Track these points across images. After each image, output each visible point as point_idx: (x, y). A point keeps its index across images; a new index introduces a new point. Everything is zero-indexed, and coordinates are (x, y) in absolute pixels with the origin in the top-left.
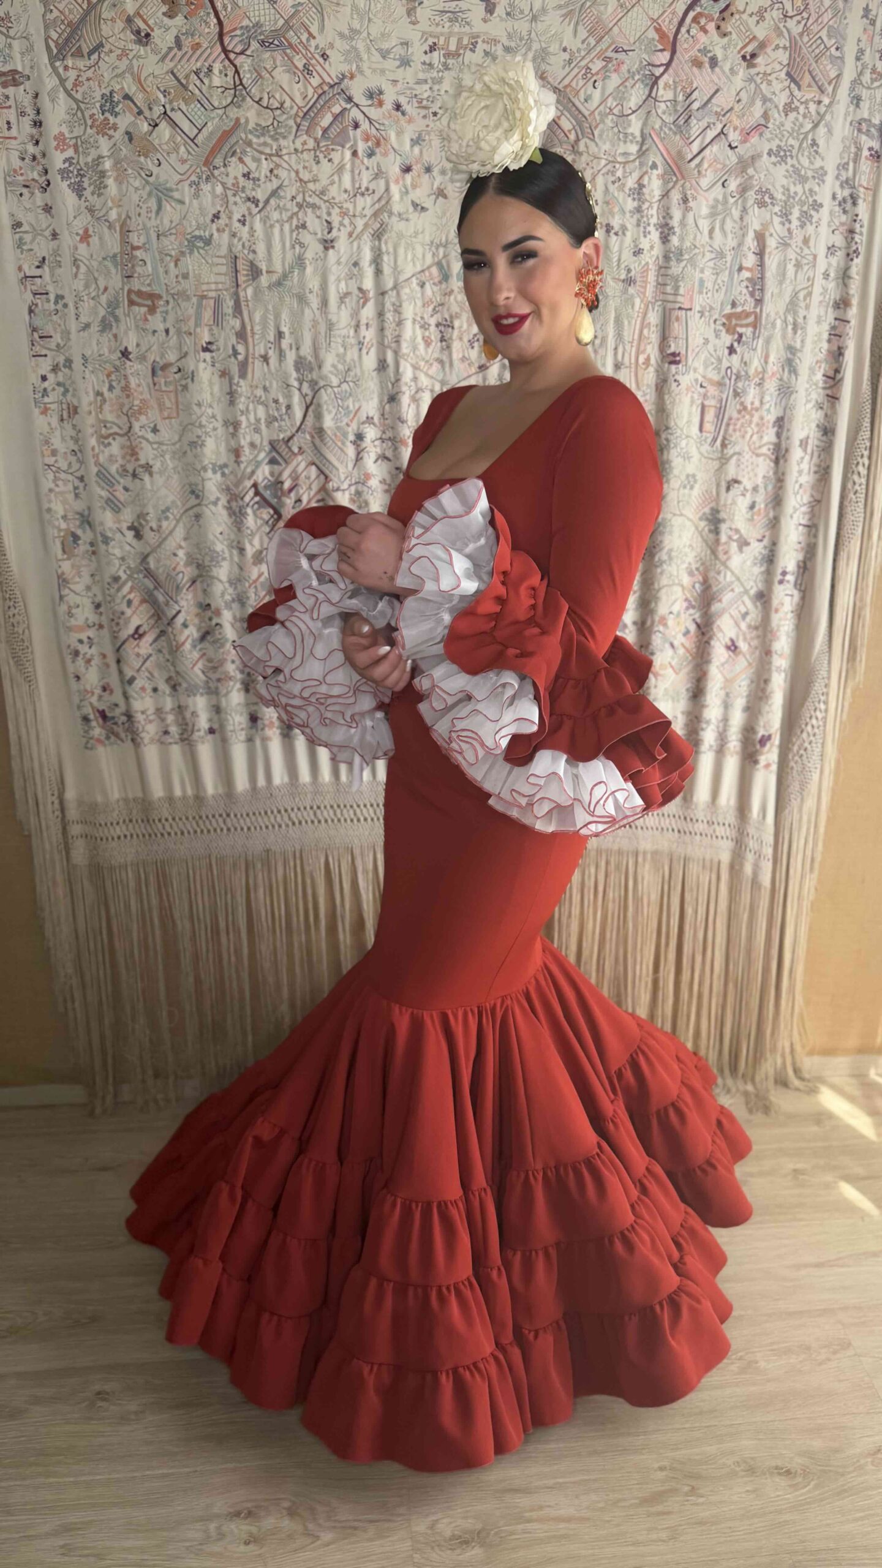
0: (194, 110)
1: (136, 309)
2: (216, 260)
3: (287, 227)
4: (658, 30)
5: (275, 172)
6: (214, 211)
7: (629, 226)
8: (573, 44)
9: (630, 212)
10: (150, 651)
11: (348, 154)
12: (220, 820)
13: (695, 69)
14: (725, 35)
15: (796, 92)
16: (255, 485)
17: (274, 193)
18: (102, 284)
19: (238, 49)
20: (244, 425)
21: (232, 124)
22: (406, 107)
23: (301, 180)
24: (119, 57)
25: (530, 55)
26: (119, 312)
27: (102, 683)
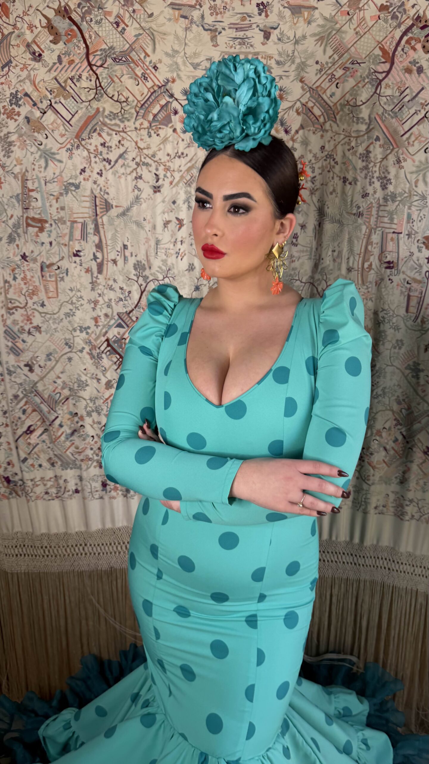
0: (70, 103)
1: (30, 229)
2: (83, 199)
3: (129, 178)
4: (382, 49)
5: (122, 142)
6: (83, 168)
7: (359, 178)
8: (324, 59)
9: (360, 169)
10: (38, 442)
11: (171, 130)
12: (81, 548)
13: (407, 75)
14: (428, 52)
16: (107, 340)
17: (121, 156)
18: (9, 213)
19: (99, 64)
20: (100, 303)
21: (93, 112)
23: (139, 148)
24: (22, 70)
25: (294, 67)
26: (20, 231)
27: (8, 460)
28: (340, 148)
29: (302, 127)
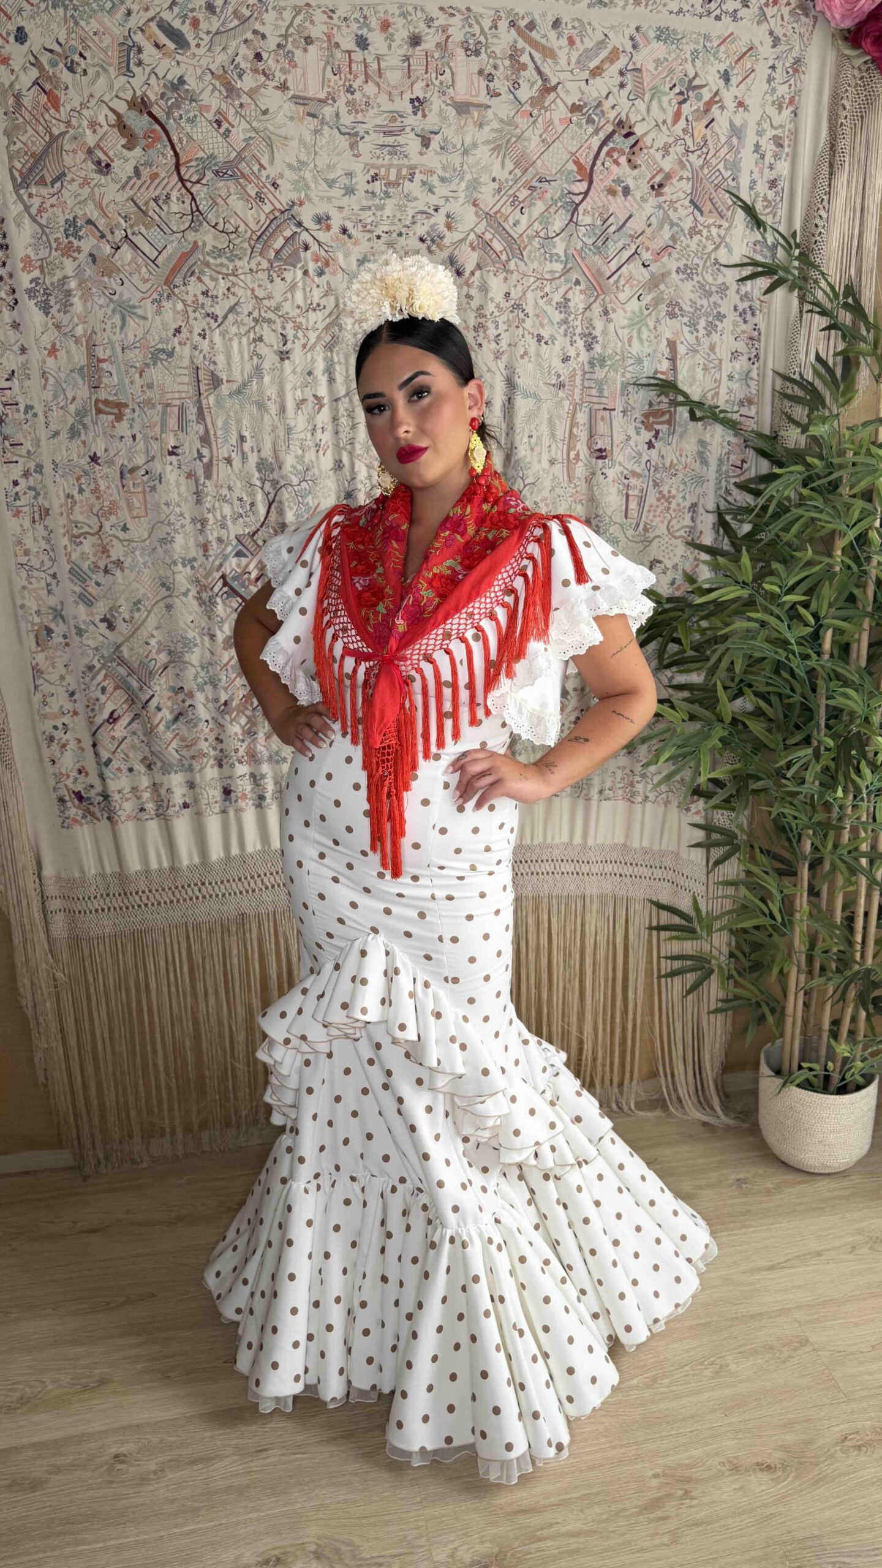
0: (154, 234)
1: (103, 417)
2: (178, 371)
3: (244, 340)
4: (577, 163)
5: (232, 290)
6: (176, 327)
7: (557, 335)
8: (502, 175)
9: (558, 323)
10: (126, 734)
11: (299, 273)
12: (196, 889)
13: (610, 197)
14: (635, 167)
15: (699, 218)
16: (223, 577)
17: (232, 309)
18: (70, 394)
19: (194, 179)
20: (211, 522)
21: (190, 247)
22: (352, 231)
23: (256, 297)
24: (81, 186)
25: (463, 185)
26: (87, 420)
27: (77, 766)
28: (530, 295)
29: (479, 267)
